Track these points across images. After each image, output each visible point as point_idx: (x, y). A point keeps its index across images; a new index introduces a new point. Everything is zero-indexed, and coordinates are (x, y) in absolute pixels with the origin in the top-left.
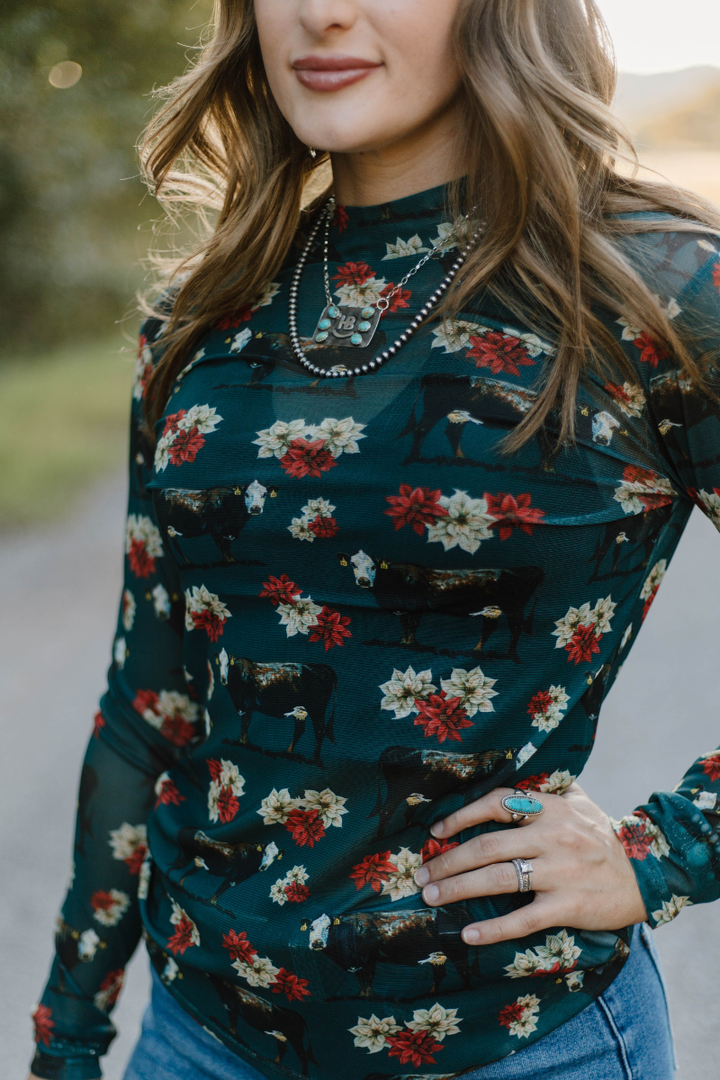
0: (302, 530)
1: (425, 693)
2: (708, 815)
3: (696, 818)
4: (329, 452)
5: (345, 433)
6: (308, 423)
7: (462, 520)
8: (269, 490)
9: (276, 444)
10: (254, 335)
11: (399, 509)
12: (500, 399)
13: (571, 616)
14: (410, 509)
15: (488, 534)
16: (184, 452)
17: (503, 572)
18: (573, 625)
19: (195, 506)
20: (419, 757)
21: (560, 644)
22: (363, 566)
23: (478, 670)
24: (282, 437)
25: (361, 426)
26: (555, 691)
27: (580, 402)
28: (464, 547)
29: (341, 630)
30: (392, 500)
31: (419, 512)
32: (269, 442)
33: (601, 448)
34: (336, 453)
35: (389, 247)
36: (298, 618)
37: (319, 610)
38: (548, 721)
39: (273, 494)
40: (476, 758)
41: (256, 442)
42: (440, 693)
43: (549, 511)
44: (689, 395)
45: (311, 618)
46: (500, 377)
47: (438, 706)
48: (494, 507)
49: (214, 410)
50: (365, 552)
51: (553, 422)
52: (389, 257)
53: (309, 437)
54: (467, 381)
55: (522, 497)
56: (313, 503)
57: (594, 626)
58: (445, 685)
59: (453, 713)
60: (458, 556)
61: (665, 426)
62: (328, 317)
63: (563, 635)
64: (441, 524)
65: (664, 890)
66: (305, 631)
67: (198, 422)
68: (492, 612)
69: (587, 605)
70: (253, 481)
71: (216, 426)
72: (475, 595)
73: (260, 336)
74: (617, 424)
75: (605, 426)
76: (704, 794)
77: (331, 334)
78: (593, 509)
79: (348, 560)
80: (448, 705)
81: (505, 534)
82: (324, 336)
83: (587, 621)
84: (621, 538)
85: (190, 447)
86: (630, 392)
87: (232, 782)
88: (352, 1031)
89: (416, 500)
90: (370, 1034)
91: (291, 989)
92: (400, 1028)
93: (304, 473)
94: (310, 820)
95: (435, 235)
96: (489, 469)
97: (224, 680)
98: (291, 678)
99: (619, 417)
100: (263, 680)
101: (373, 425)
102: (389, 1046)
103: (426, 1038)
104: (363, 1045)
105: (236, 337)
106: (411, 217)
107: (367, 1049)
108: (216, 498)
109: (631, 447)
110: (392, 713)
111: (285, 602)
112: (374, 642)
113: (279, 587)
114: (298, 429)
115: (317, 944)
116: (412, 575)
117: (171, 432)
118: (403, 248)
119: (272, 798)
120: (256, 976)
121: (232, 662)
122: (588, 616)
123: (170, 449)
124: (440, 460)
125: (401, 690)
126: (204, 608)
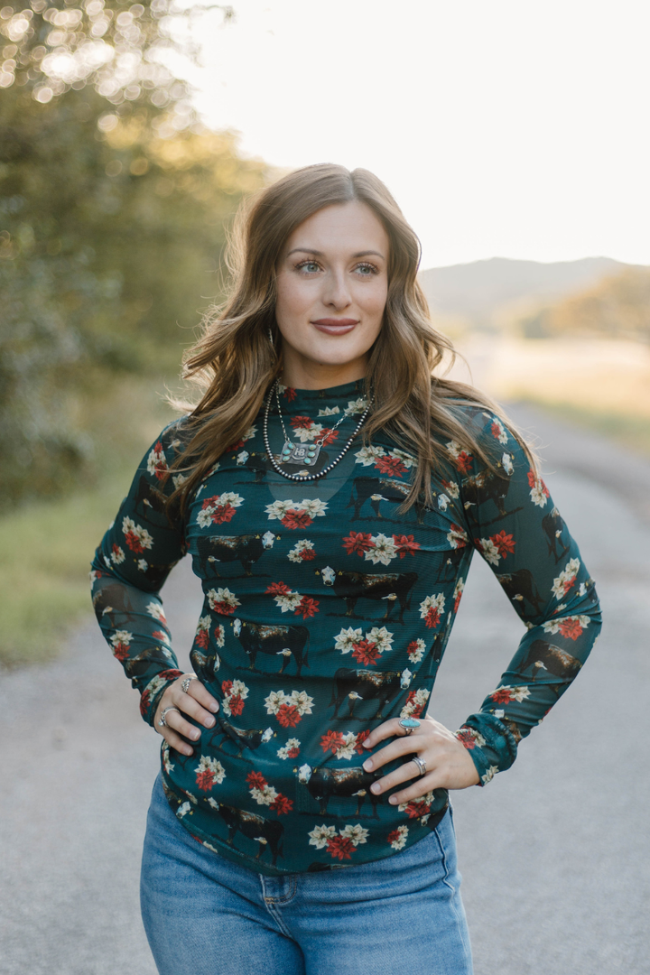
0: (296, 556)
1: (358, 640)
2: (502, 720)
3: (497, 723)
4: (309, 516)
5: (318, 507)
6: (294, 502)
7: (382, 548)
8: (276, 536)
9: (278, 513)
10: (250, 455)
11: (350, 544)
12: (394, 488)
13: (427, 602)
14: (356, 544)
15: (395, 556)
16: (224, 516)
17: (400, 576)
18: (428, 606)
19: (232, 545)
20: (355, 672)
21: (422, 616)
22: (328, 574)
23: (384, 628)
24: (281, 508)
25: (326, 504)
26: (420, 642)
27: (433, 490)
28: (383, 562)
29: (313, 606)
30: (346, 539)
31: (360, 545)
32: (274, 511)
33: (442, 513)
34: (313, 516)
35: (321, 412)
36: (289, 602)
37: (302, 598)
38: (417, 657)
39: (278, 538)
40: (383, 675)
41: (266, 511)
42: (365, 640)
43: (421, 543)
44: (480, 488)
45: (297, 602)
46: (393, 478)
47: (364, 647)
48: (398, 541)
49: (238, 495)
50: (331, 567)
51: (421, 498)
52: (320, 415)
53: (296, 508)
54: (377, 480)
55: (410, 536)
56: (301, 543)
57: (437, 608)
58: (368, 636)
59: (372, 650)
60: (380, 568)
61: (467, 505)
62: (289, 448)
63: (424, 611)
64: (372, 551)
65: (486, 763)
66: (293, 609)
67: (229, 501)
68: (392, 597)
69: (434, 596)
70: (267, 531)
71: (241, 503)
72: (384, 588)
73: (253, 455)
74: (449, 501)
75: (443, 501)
76: (497, 711)
77: (291, 457)
78: (435, 544)
79: (320, 571)
80: (369, 647)
81: (403, 556)
82: (287, 458)
83: (434, 605)
84: (449, 562)
85: (227, 514)
86: (453, 486)
87: (240, 691)
88: (310, 834)
89: (359, 539)
90: (319, 837)
91: (281, 807)
92: (336, 834)
93: (295, 527)
94: (289, 711)
95: (347, 407)
96: (394, 522)
97: (237, 635)
98: (281, 634)
99: (450, 497)
100: (264, 635)
101: (331, 503)
102: (328, 845)
103: (348, 842)
104: (313, 844)
105: (239, 455)
106: (335, 397)
107: (315, 846)
108: (245, 541)
109: (455, 514)
110: (341, 651)
111: (280, 595)
112: (332, 614)
113: (278, 588)
114: (290, 505)
115: (303, 781)
116: (355, 578)
117: (210, 507)
118: (328, 412)
119: (273, 696)
120: (264, 798)
121: (244, 625)
122: (435, 602)
123: (212, 516)
124: (370, 519)
125: (346, 639)
126: (223, 600)
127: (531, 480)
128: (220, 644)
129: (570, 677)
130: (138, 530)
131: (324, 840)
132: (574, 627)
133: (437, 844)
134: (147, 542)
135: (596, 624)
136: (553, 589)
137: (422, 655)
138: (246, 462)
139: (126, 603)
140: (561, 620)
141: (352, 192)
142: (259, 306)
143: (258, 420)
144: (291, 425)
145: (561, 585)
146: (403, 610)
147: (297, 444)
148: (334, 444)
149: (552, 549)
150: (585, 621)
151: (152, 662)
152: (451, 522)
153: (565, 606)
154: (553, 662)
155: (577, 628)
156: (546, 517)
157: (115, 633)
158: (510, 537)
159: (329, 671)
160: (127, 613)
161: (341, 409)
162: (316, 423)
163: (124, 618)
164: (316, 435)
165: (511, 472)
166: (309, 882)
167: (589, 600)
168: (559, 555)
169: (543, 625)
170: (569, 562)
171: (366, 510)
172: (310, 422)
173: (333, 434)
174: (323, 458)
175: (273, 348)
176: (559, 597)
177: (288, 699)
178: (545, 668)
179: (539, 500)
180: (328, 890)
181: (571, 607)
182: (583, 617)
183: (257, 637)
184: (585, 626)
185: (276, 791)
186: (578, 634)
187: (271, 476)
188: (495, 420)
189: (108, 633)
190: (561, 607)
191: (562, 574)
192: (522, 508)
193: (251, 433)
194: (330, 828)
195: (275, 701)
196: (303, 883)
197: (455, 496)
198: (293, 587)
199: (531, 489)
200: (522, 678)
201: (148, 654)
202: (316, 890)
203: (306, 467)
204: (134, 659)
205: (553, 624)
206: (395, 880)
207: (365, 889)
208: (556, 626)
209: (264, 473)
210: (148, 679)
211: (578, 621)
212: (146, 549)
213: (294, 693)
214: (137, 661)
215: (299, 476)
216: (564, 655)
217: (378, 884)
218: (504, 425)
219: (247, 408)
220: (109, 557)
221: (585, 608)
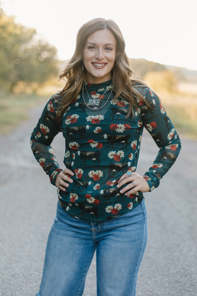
0: (96, 131)
1: (115, 155)
3: (154, 173)
4: (99, 120)
5: (101, 117)
7: (121, 128)
8: (90, 126)
9: (90, 119)
10: (79, 103)
11: (112, 127)
12: (123, 111)
13: (133, 143)
14: (113, 127)
15: (124, 130)
16: (74, 121)
17: (126, 135)
18: (133, 144)
19: (77, 129)
20: (114, 164)
21: (132, 147)
22: (105, 136)
23: (122, 151)
24: (90, 118)
25: (104, 116)
26: (132, 154)
27: (133, 111)
29: (101, 145)
30: (110, 126)
31: (114, 127)
32: (89, 119)
33: (136, 117)
34: (100, 120)
35: (99, 90)
36: (94, 145)
37: (98, 143)
38: (131, 158)
39: (90, 127)
40: (122, 164)
42: (117, 154)
43: (131, 126)
45: (96, 145)
46: (122, 108)
47: (116, 156)
48: (125, 126)
49: (77, 115)
50: (106, 134)
52: (99, 91)
53: (95, 118)
54: (118, 109)
55: (128, 124)
56: (97, 127)
57: (135, 144)
59: (119, 157)
60: (120, 133)
61: (143, 115)
62: (91, 101)
64: (118, 129)
65: (152, 185)
66: (95, 147)
67: (75, 117)
68: (124, 142)
69: (134, 141)
70: (87, 125)
71: (79, 117)
72: (121, 139)
73: (80, 103)
74: (138, 114)
76: (154, 170)
77: (92, 104)
78: (135, 126)
79: (103, 135)
80: (118, 156)
81: (126, 130)
82: (90, 104)
83: (135, 143)
84: (138, 131)
85: (75, 120)
86: (139, 110)
87: (81, 172)
88: (106, 209)
89: (114, 125)
90: (108, 209)
91: (96, 202)
92: (113, 208)
93: (95, 123)
94: (96, 176)
95: (106, 88)
96: (124, 120)
97: (79, 155)
98: (93, 154)
99: (138, 113)
100: (88, 154)
101: (105, 116)
102: (111, 211)
103: (117, 210)
104: (107, 211)
105: (76, 104)
106: (103, 85)
107: (108, 212)
108: (81, 128)
109: (139, 117)
110: (110, 158)
111: (91, 143)
112: (107, 147)
113: (91, 141)
114: (93, 117)
115: (102, 194)
116: (113, 137)
117: (69, 119)
118: (101, 90)
119: (91, 172)
120: (91, 201)
121: (81, 152)
122: (134, 142)
123: (70, 121)
124: (117, 120)
125: (111, 154)
126: (74, 145)
127: (160, 106)
128: (74, 158)
129: (173, 161)
130: (45, 127)
131: (110, 210)
132: (174, 147)
133: (141, 208)
134: (48, 130)
135: (180, 146)
136: (168, 137)
137: (133, 158)
138: (79, 106)
139: (42, 150)
140: (170, 145)
141: (105, 26)
142: (79, 59)
143: (80, 93)
144: (91, 94)
145: (170, 136)
146: (126, 145)
147: (93, 100)
148: (104, 99)
149: (167, 126)
150: (177, 146)
151: (52, 167)
152: (138, 120)
153: (171, 142)
154: (169, 157)
155: (175, 147)
156: (165, 117)
157: (40, 159)
158: (155, 123)
159: (107, 164)
160: (43, 153)
161: (105, 89)
162: (98, 93)
163: (42, 154)
164: (98, 97)
165: (155, 104)
166: (105, 223)
167: (178, 140)
168: (169, 128)
169: (165, 147)
170: (172, 129)
171: (115, 117)
172: (96, 93)
173: (103, 96)
174: (101, 103)
175: (84, 71)
176: (170, 140)
177: (95, 173)
178: (167, 159)
179: (163, 112)
180: (111, 224)
181: (173, 142)
182: (176, 144)
183: (85, 155)
184: (177, 147)
185: (94, 198)
186: (175, 149)
187: (86, 109)
188: (150, 90)
189: (38, 159)
190: (170, 142)
191: (170, 133)
192: (158, 115)
193: (79, 97)
194: (111, 206)
195: (91, 174)
196: (103, 224)
197: (140, 112)
198: (95, 140)
199: (161, 109)
200: (160, 161)
201: (51, 164)
202: (107, 225)
203: (96, 106)
204: (47, 166)
205: (168, 147)
206: (130, 220)
207: (121, 223)
208: (169, 147)
209: (84, 108)
210: (52, 172)
211: (175, 146)
212: (47, 133)
213: (97, 171)
214: (48, 167)
215: (95, 109)
216: (172, 155)
217: (125, 221)
218: (152, 91)
219: (77, 89)
220: (36, 136)
221: (177, 142)
